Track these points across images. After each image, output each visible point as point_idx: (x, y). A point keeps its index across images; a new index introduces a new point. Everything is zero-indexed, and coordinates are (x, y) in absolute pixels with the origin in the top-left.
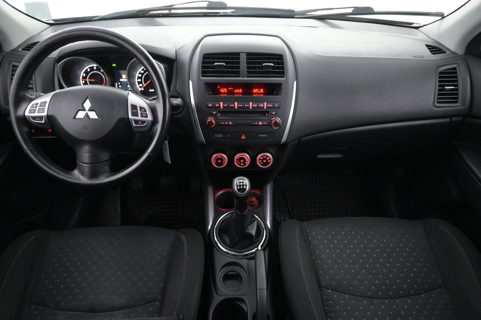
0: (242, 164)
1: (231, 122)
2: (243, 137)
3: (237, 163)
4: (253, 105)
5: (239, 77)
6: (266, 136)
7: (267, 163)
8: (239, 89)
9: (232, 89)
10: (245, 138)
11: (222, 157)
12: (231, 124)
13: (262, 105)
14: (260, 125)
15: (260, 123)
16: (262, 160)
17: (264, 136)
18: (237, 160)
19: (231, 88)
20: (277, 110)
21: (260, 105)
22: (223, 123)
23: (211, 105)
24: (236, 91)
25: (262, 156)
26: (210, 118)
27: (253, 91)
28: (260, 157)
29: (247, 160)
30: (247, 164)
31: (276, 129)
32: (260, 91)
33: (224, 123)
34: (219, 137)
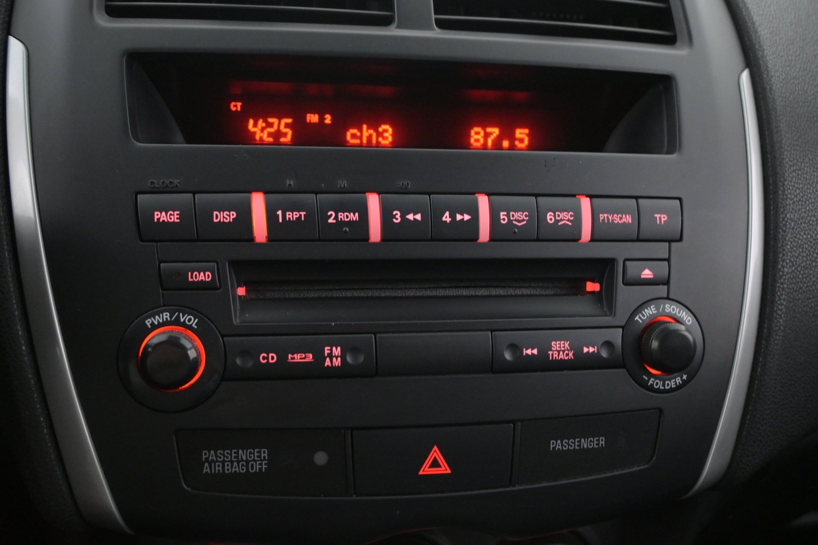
1: (337, 351)
2: (435, 464)
4: (502, 215)
5: (386, 22)
6: (602, 443)
8: (374, 126)
9: (328, 119)
10: (444, 469)
12: (337, 362)
13: (565, 217)
14: (561, 366)
15: (560, 349)
17: (585, 444)
19: (322, 119)
20: (661, 250)
21: (550, 217)
22: (273, 358)
23: (173, 217)
24: (354, 136)
26: (166, 316)
27: (469, 136)
31: (672, 390)
32: (512, 139)
33: (282, 358)
34: (236, 468)
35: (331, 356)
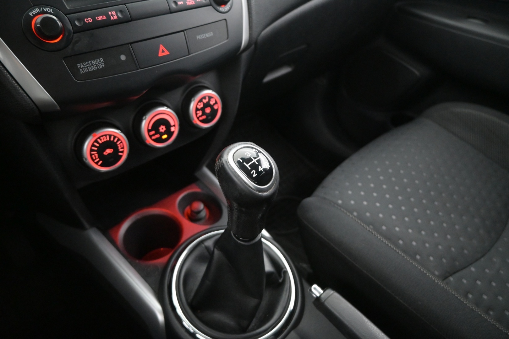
0: (165, 136)
1: (114, 13)
2: (163, 51)
3: (153, 138)
6: (212, 34)
7: (214, 112)
10: (167, 53)
11: (110, 138)
12: (116, 17)
14: (192, 7)
15: (190, 1)
16: (203, 109)
17: (207, 36)
18: (149, 131)
22: (90, 20)
25: (200, 101)
28: (197, 104)
29: (172, 123)
30: (173, 132)
33: (94, 19)
34: (93, 68)
35: (112, 15)
